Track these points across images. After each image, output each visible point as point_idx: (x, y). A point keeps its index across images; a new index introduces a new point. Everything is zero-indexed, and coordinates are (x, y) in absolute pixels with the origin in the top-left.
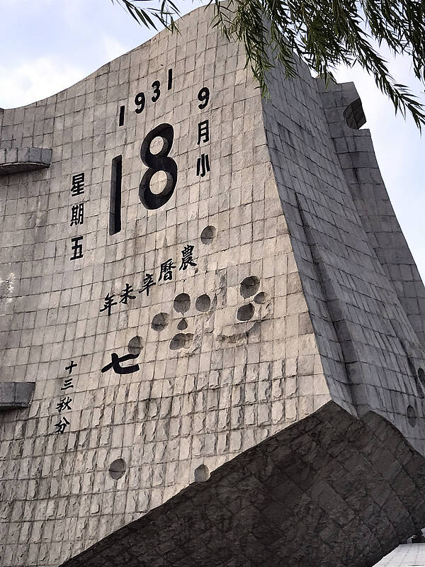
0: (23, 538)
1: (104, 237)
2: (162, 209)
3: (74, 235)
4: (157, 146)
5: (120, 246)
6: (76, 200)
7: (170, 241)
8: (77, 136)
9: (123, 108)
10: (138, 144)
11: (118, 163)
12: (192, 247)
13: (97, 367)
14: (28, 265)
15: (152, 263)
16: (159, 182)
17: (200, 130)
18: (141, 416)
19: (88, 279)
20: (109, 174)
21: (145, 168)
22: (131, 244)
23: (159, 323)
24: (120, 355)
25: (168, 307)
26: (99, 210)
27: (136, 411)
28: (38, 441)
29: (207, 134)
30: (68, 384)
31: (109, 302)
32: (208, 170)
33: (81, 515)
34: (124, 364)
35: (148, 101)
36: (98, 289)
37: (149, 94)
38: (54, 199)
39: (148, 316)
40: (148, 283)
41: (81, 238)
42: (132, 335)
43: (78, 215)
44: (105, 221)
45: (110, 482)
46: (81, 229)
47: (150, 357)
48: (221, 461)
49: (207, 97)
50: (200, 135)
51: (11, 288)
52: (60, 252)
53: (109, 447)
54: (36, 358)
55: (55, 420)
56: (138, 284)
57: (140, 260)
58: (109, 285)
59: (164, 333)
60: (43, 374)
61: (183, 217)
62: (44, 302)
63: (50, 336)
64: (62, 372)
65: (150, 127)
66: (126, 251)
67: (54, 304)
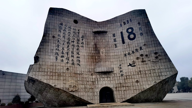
0: (120, 94)
1: (122, 44)
2: (134, 40)
3: (115, 44)
4: (130, 30)
5: (125, 46)
6: (114, 38)
7: (137, 45)
9: (121, 24)
10: (126, 30)
11: (122, 33)
12: (142, 47)
13: (126, 65)
14: (106, 48)
15: (134, 49)
16: (132, 36)
17: (140, 29)
18: (139, 73)
19: (119, 51)
20: (120, 34)
21: (128, 34)
22: (128, 46)
23: (138, 58)
24: (131, 63)
25: (139, 56)
26: (119, 39)
27: (138, 73)
28: (118, 77)
29: (141, 29)
30: (121, 68)
31: (125, 55)
32: (143, 35)
33: (132, 89)
34: (132, 65)
36: (122, 53)
37: (126, 22)
38: (109, 38)
39: (135, 58)
40: (133, 52)
41: (116, 44)
42: (132, 60)
43: (115, 40)
44: (121, 42)
45: (136, 84)
46: (116, 43)
47: (138, 64)
48: (159, 81)
49: (140, 24)
50: (140, 30)
51: (104, 52)
52: (112, 46)
53: (134, 78)
54: (112, 63)
55: (120, 74)
56: (131, 52)
57: (130, 48)
58: (124, 52)
59: (139, 60)
60: (115, 66)
61: (138, 42)
62: (111, 54)
63: (114, 60)
64: (119, 66)
65: (128, 27)
66: (127, 47)
67: (113, 55)
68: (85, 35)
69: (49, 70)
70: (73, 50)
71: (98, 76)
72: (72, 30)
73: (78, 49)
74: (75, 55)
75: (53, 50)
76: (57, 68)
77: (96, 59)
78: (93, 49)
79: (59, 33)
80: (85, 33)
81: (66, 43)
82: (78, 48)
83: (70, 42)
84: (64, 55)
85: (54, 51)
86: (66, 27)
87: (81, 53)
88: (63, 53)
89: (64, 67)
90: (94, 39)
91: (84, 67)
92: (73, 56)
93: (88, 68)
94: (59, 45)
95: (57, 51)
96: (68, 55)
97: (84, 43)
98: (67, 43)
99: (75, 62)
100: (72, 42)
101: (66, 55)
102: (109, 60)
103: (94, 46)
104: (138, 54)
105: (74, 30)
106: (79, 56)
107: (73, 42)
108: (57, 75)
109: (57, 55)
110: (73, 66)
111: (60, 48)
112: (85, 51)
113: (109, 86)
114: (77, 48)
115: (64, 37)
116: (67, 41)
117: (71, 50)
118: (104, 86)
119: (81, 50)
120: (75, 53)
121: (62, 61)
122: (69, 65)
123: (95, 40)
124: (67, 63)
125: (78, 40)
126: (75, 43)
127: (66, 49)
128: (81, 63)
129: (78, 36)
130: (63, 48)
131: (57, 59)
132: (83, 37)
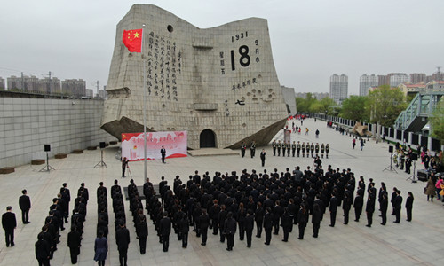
1: (231, 70)
2: (246, 67)
3: (222, 68)
4: (244, 50)
5: (235, 74)
6: (222, 59)
7: (249, 76)
8: (220, 41)
9: (232, 37)
10: (238, 49)
11: (232, 52)
12: (255, 79)
13: (234, 102)
15: (245, 81)
16: (245, 60)
17: (256, 50)
19: (227, 80)
20: (230, 54)
21: (240, 56)
22: (238, 74)
23: (248, 94)
24: (240, 100)
25: (250, 91)
26: (228, 63)
27: (247, 114)
28: (222, 117)
29: (258, 52)
30: (227, 105)
31: (234, 87)
33: (237, 134)
34: (241, 103)
35: (240, 38)
36: (230, 84)
38: (215, 57)
39: (245, 92)
40: (244, 85)
41: (224, 69)
42: (242, 96)
43: (222, 63)
44: (230, 67)
45: (243, 128)
46: (224, 67)
47: (248, 102)
48: (268, 126)
49: (257, 42)
50: (256, 52)
51: (207, 79)
52: (218, 72)
53: (241, 120)
54: (217, 98)
55: (226, 113)
56: (241, 84)
57: (241, 79)
58: (233, 83)
59: (250, 97)
60: (219, 102)
61: (252, 71)
62: (216, 84)
63: (219, 93)
64: (224, 102)
65: (241, 45)
67: (219, 85)
68: (183, 51)
69: (143, 107)
70: (168, 77)
71: (199, 115)
72: (166, 44)
73: (173, 75)
74: (171, 85)
75: (144, 77)
78: (192, 74)
79: (150, 50)
80: (182, 48)
81: (158, 67)
82: (174, 73)
83: (164, 63)
84: (157, 85)
85: (146, 80)
86: (157, 39)
87: (178, 81)
88: (156, 82)
89: (160, 103)
90: (194, 58)
91: (182, 102)
92: (168, 86)
93: (186, 103)
94: (151, 69)
95: (150, 80)
96: (162, 84)
97: (181, 65)
98: (161, 66)
99: (172, 96)
100: (166, 64)
101: (159, 85)
102: (213, 93)
103: (194, 70)
104: (249, 88)
105: (168, 44)
106: (176, 86)
107: (168, 63)
108: (152, 114)
109: (149, 86)
110: (170, 101)
111: (153, 75)
112: (182, 77)
113: (211, 128)
114: (172, 73)
115: (156, 56)
116: (160, 62)
117: (165, 76)
118: (206, 128)
119: (177, 77)
120: (171, 81)
121: (156, 93)
122: (165, 100)
123: (196, 60)
124: (163, 96)
125: (174, 61)
126: (170, 66)
127: (159, 76)
128: (178, 97)
129: (174, 54)
130: (156, 74)
131: (150, 91)
132: (179, 55)
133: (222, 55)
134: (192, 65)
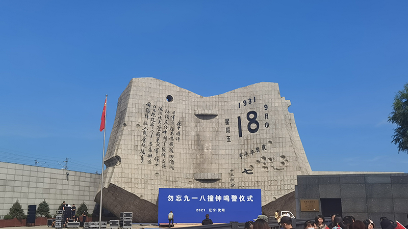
1: (237, 137)
2: (255, 133)
3: (227, 135)
4: (252, 116)
5: (242, 141)
6: (227, 126)
7: (258, 142)
8: (226, 108)
9: (239, 103)
10: (246, 115)
11: (239, 118)
12: (265, 145)
13: (240, 171)
14: (214, 141)
15: (253, 147)
16: (253, 126)
17: (265, 116)
19: (233, 148)
20: (237, 121)
21: (249, 122)
22: (246, 141)
23: (257, 162)
24: (247, 169)
25: (260, 159)
26: (235, 129)
27: (255, 184)
29: (268, 117)
30: (232, 175)
31: (241, 155)
32: (269, 126)
34: (248, 172)
35: (248, 103)
36: (237, 151)
38: (220, 125)
39: (254, 160)
40: (252, 152)
41: (230, 137)
42: (250, 165)
43: (228, 130)
44: (237, 133)
46: (229, 134)
47: (256, 171)
49: (267, 107)
51: (210, 147)
52: (224, 139)
54: (221, 167)
55: (230, 184)
56: (249, 152)
57: (249, 145)
58: (240, 150)
59: (259, 165)
60: (224, 171)
61: (262, 137)
62: (220, 152)
63: (224, 162)
64: (229, 172)
65: (249, 111)
66: (244, 142)
67: (224, 153)
68: (183, 119)
69: (133, 175)
70: (164, 145)
71: (199, 185)
72: (164, 113)
73: (171, 144)
74: (168, 154)
75: (137, 146)
76: (143, 173)
77: (197, 159)
78: (193, 142)
79: (146, 120)
80: (182, 117)
81: (154, 135)
82: (172, 141)
83: (161, 132)
84: (151, 153)
85: (139, 148)
86: (154, 109)
87: (176, 149)
88: (151, 151)
89: (153, 172)
90: (197, 126)
91: (179, 171)
92: (164, 155)
93: (184, 172)
94: (146, 138)
95: (143, 148)
96: (157, 153)
97: (181, 133)
98: (157, 134)
99: (168, 164)
100: (163, 132)
101: (154, 154)
102: (216, 162)
103: (196, 138)
104: (258, 156)
105: (167, 113)
106: (173, 154)
107: (165, 132)
108: (143, 182)
109: (143, 154)
110: (164, 169)
111: (147, 144)
112: (181, 145)
114: (170, 142)
115: (152, 125)
116: (156, 131)
117: (161, 145)
119: (175, 145)
120: (167, 150)
121: (150, 162)
122: (158, 168)
123: (198, 128)
124: (156, 165)
125: (172, 129)
126: (168, 135)
127: (154, 144)
128: (175, 166)
129: (173, 123)
130: (151, 143)
131: (142, 159)
132: (179, 124)
133: (227, 122)
134: (193, 134)
